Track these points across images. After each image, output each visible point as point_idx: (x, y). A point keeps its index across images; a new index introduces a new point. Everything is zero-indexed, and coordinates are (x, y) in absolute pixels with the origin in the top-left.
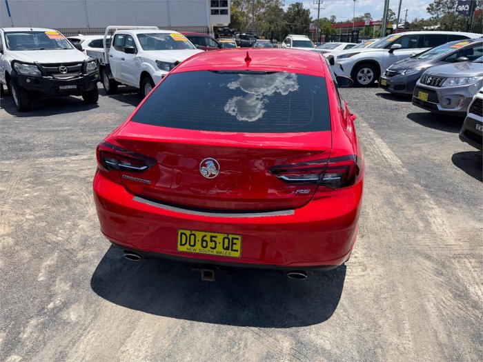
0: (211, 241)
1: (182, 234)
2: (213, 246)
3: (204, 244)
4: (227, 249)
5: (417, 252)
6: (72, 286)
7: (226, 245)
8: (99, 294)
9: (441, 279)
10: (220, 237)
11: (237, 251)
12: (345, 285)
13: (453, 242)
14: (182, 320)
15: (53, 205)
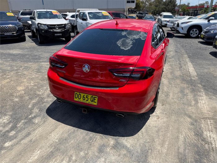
0: (87, 97)
1: (76, 94)
2: (87, 100)
3: (84, 98)
4: (92, 101)
5: (186, 114)
6: (39, 111)
7: (92, 100)
8: (48, 115)
9: (192, 127)
10: (90, 96)
11: (96, 102)
12: (147, 123)
13: (206, 112)
14: (74, 128)
15: (42, 81)
